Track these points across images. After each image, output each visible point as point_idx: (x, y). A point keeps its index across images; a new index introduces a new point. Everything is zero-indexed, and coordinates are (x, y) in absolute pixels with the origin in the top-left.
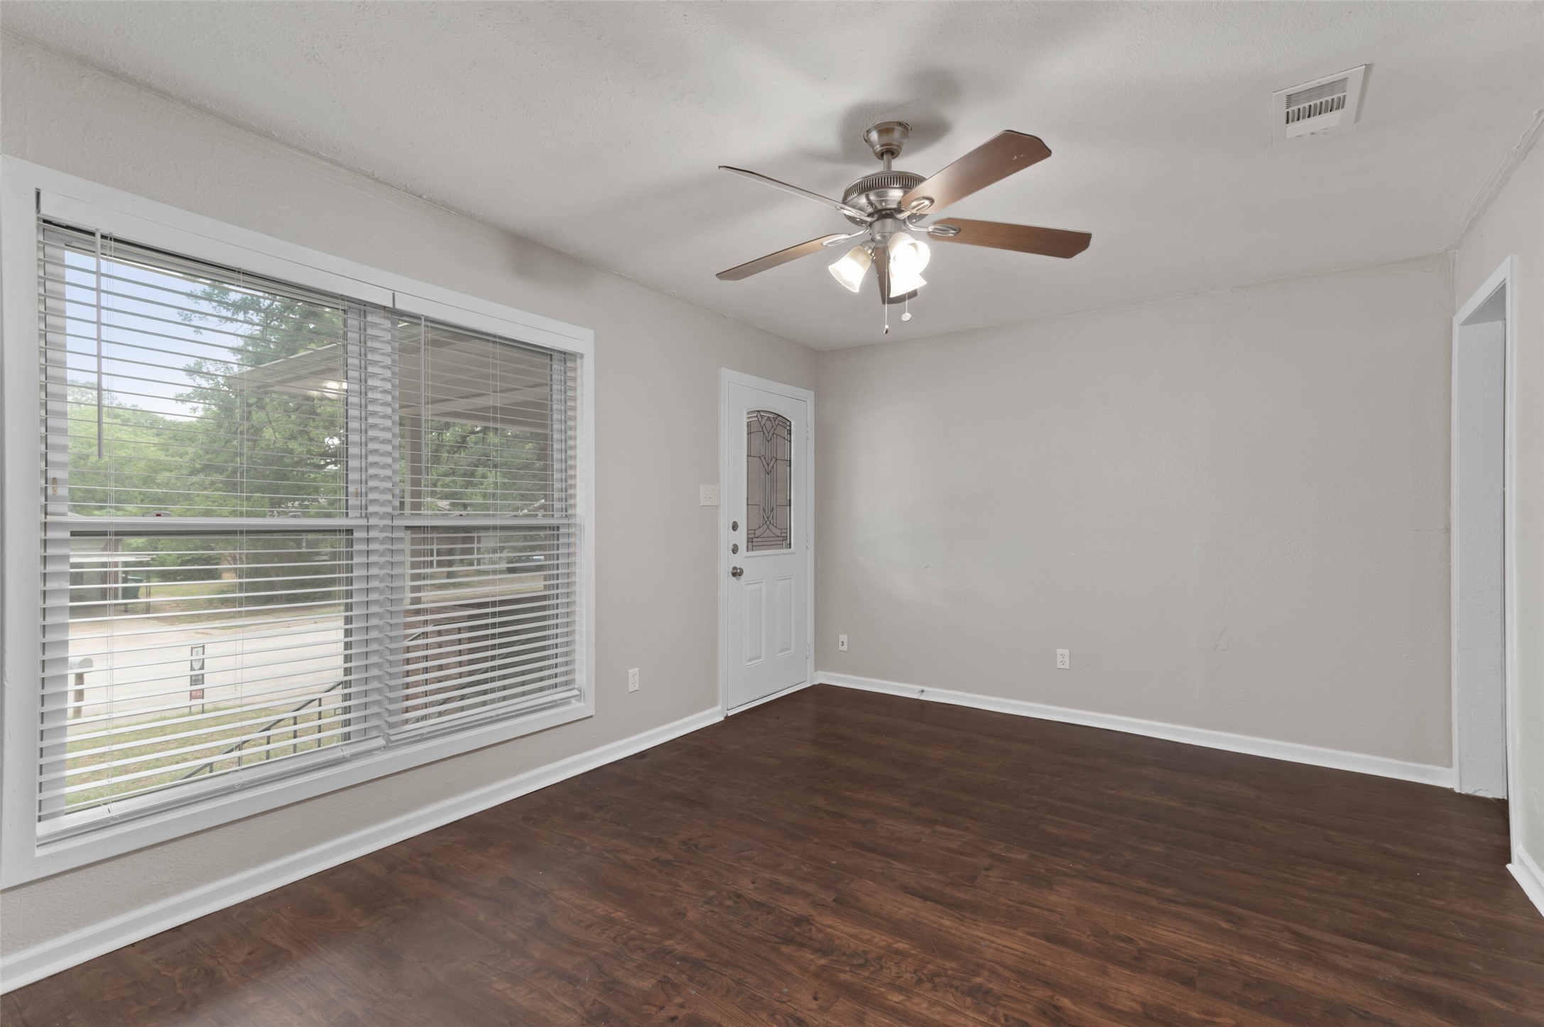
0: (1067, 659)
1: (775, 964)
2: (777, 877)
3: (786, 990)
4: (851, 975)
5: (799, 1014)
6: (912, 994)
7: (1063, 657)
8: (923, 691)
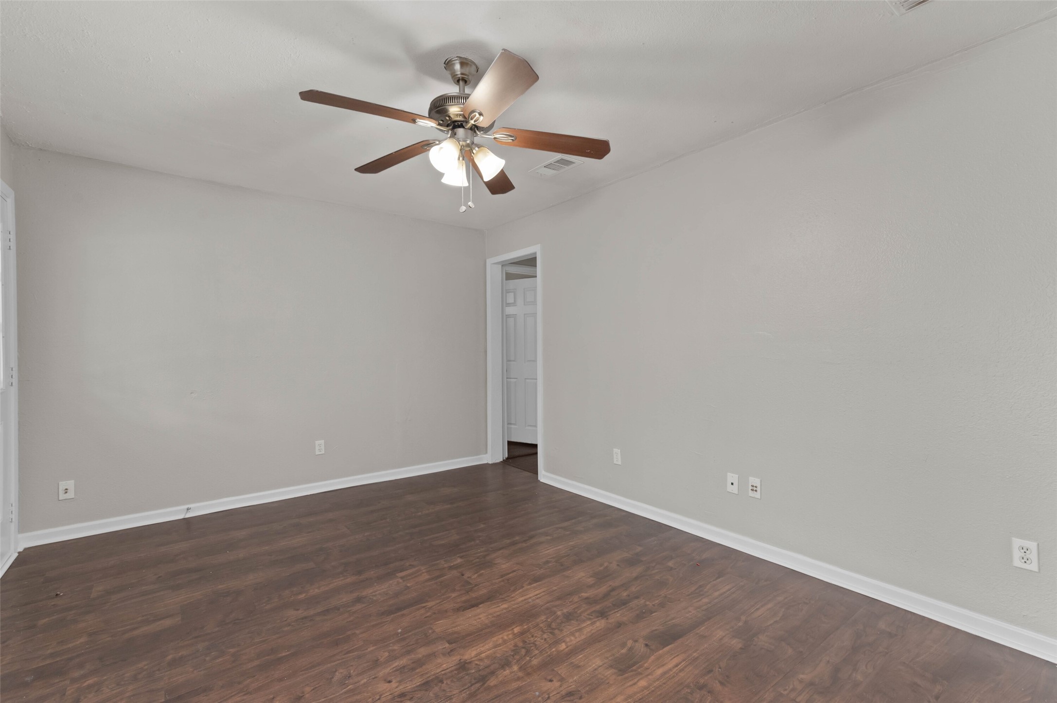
0: (323, 447)
1: (506, 693)
2: (394, 666)
3: (537, 693)
4: (535, 658)
5: (563, 693)
6: (562, 639)
7: (320, 446)
8: (188, 509)
